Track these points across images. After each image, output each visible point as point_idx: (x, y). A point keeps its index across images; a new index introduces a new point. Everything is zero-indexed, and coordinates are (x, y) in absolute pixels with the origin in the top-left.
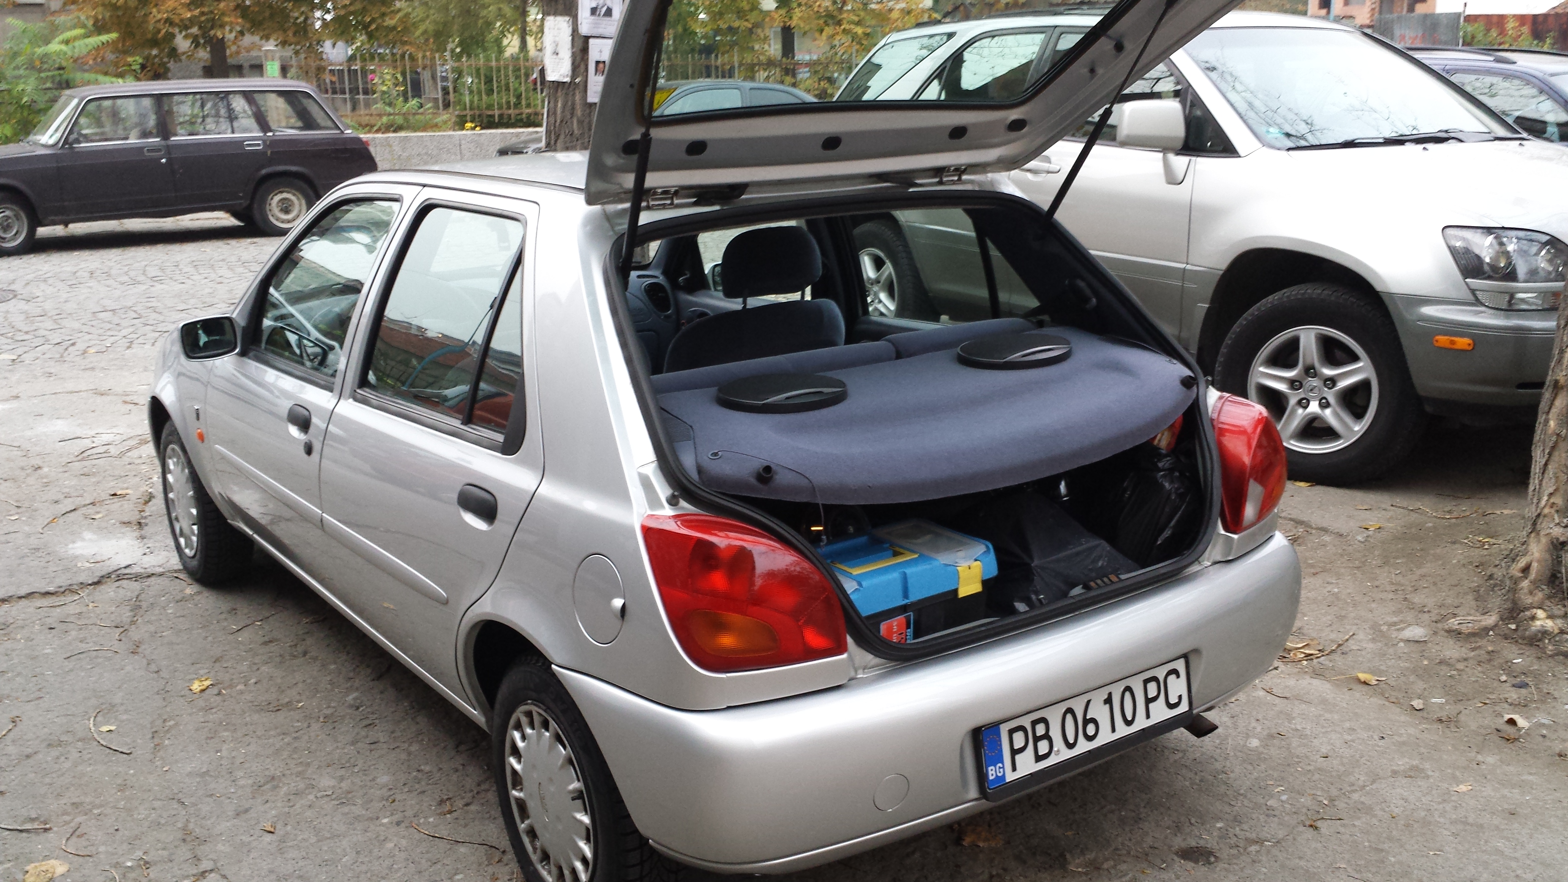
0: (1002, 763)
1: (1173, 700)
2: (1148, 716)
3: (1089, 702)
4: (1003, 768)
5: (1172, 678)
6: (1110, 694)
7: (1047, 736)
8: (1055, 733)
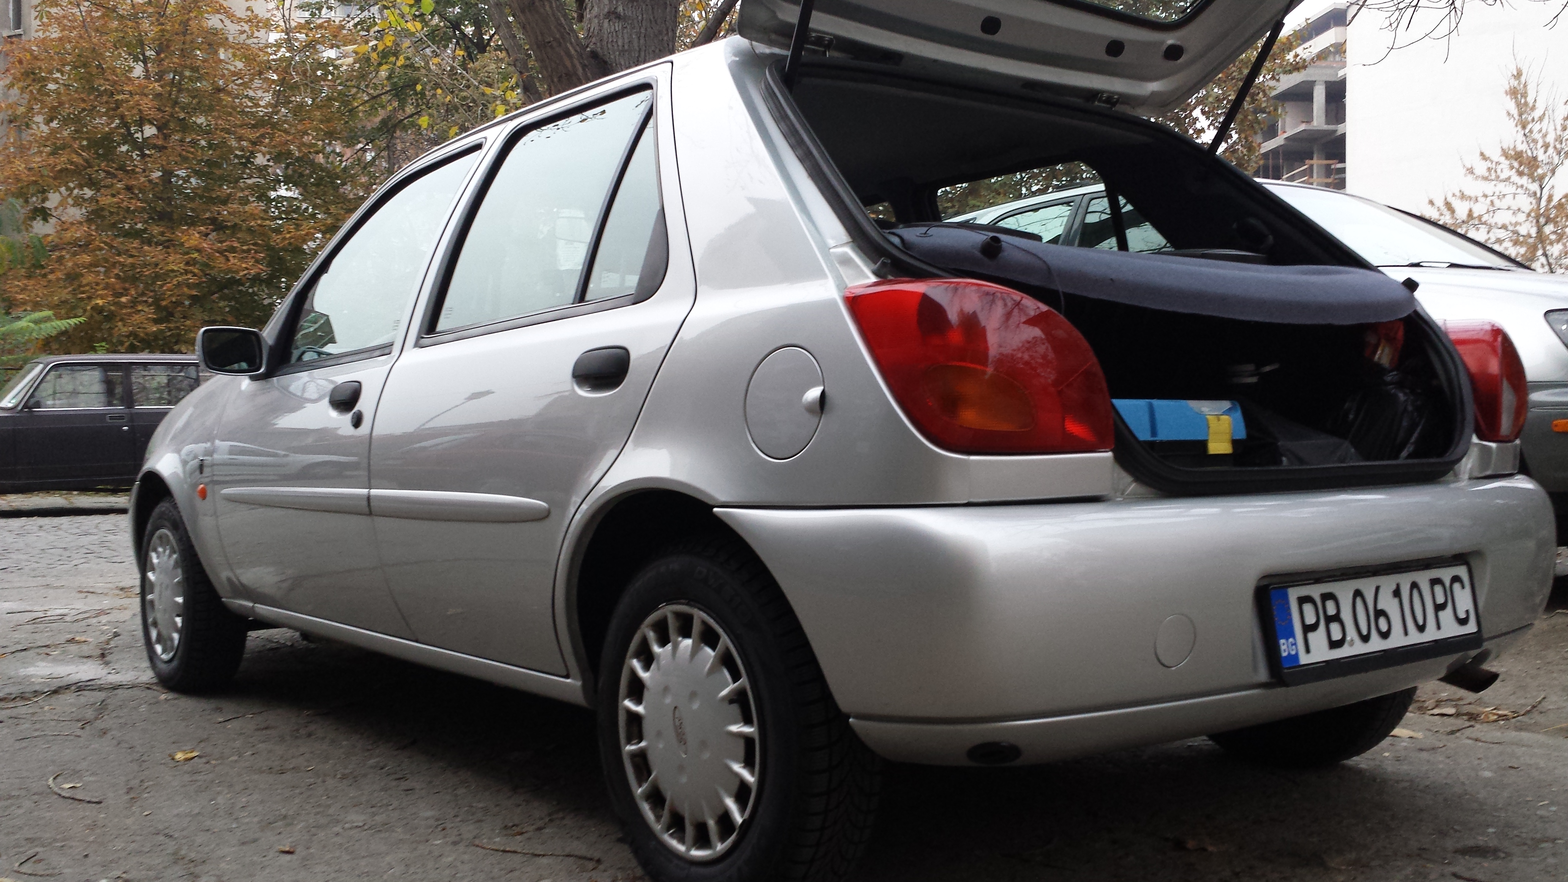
0: (1294, 637)
1: (1462, 615)
2: (1439, 627)
3: (1377, 589)
4: (1295, 644)
5: (1457, 586)
6: (1398, 586)
7: (1337, 618)
8: (1346, 615)
